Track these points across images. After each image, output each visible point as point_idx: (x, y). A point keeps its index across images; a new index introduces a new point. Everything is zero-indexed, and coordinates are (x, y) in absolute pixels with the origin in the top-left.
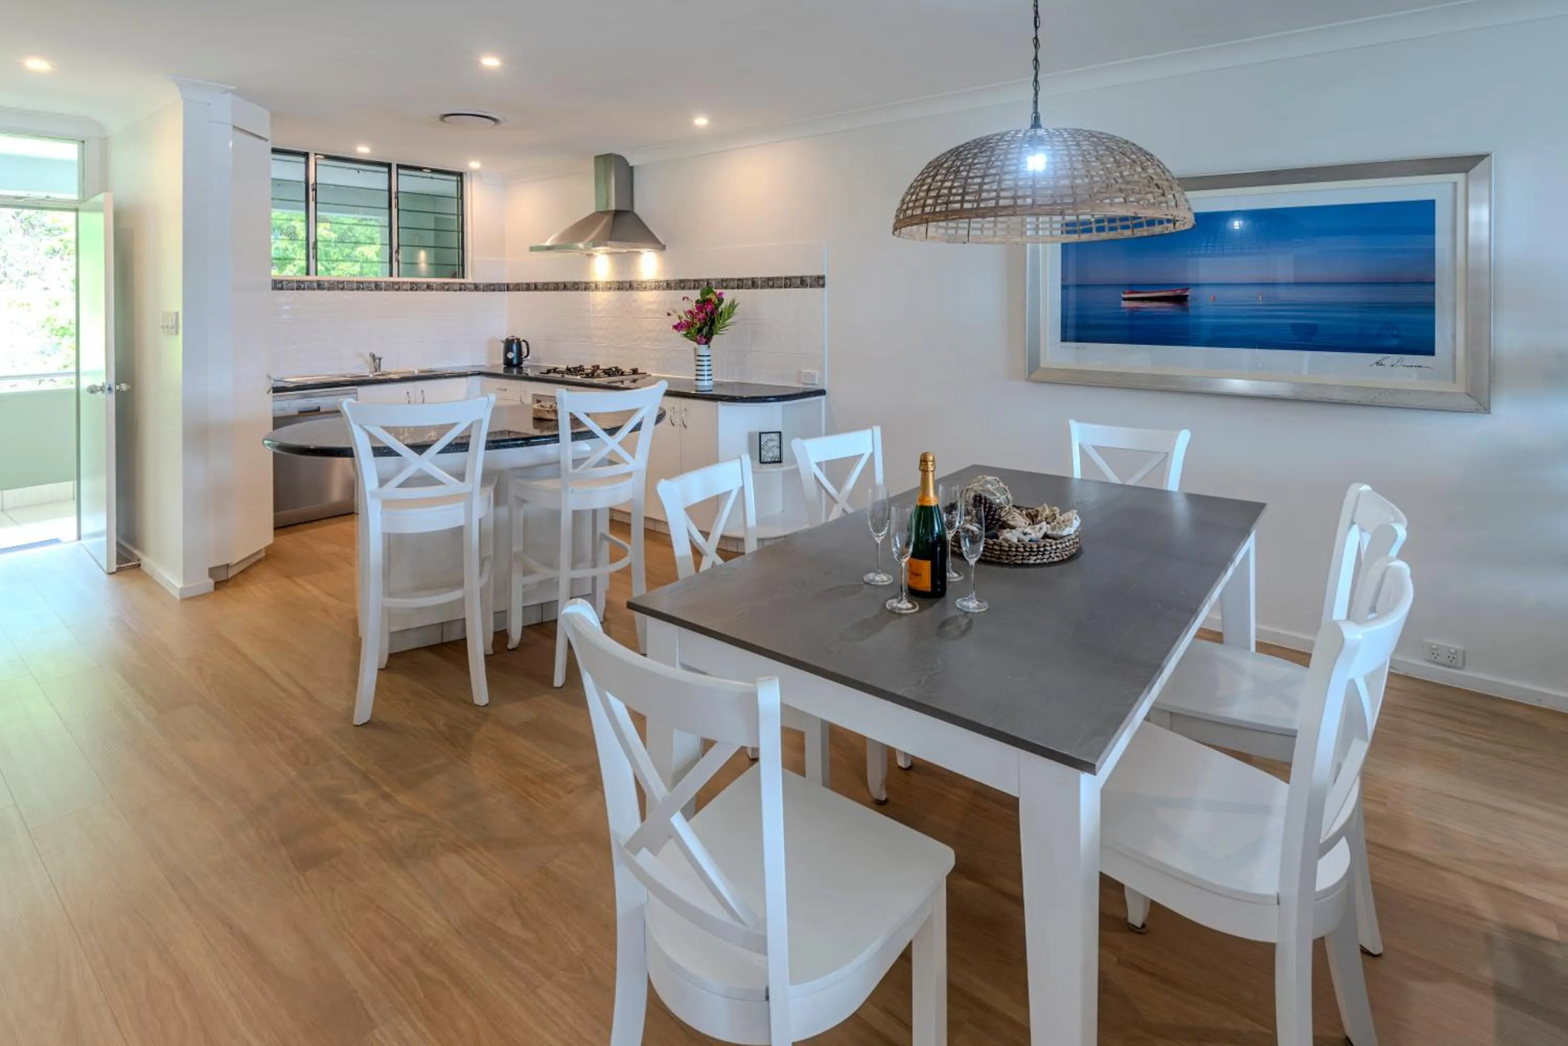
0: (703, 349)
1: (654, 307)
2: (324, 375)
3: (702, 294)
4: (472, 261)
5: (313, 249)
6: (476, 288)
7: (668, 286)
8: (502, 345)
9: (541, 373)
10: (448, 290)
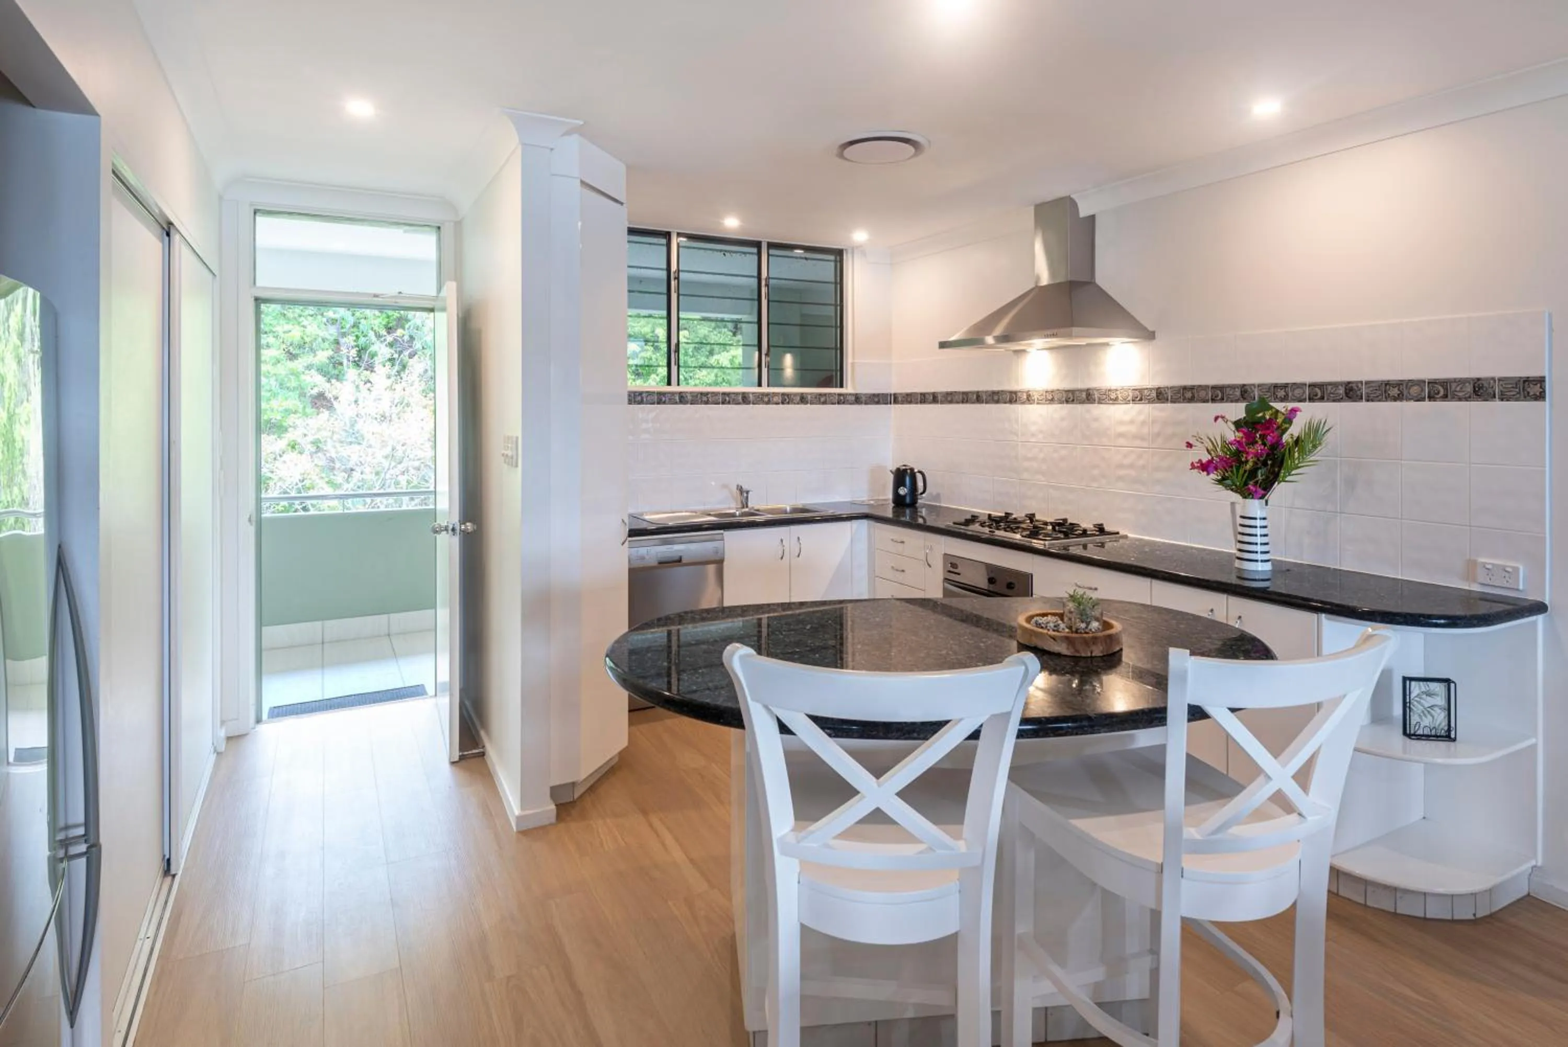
0: (1254, 507)
1: (1133, 429)
3: (1248, 410)
4: (853, 364)
5: (675, 352)
6: (858, 399)
7: (1161, 395)
8: (891, 478)
9: (955, 523)
10: (825, 403)
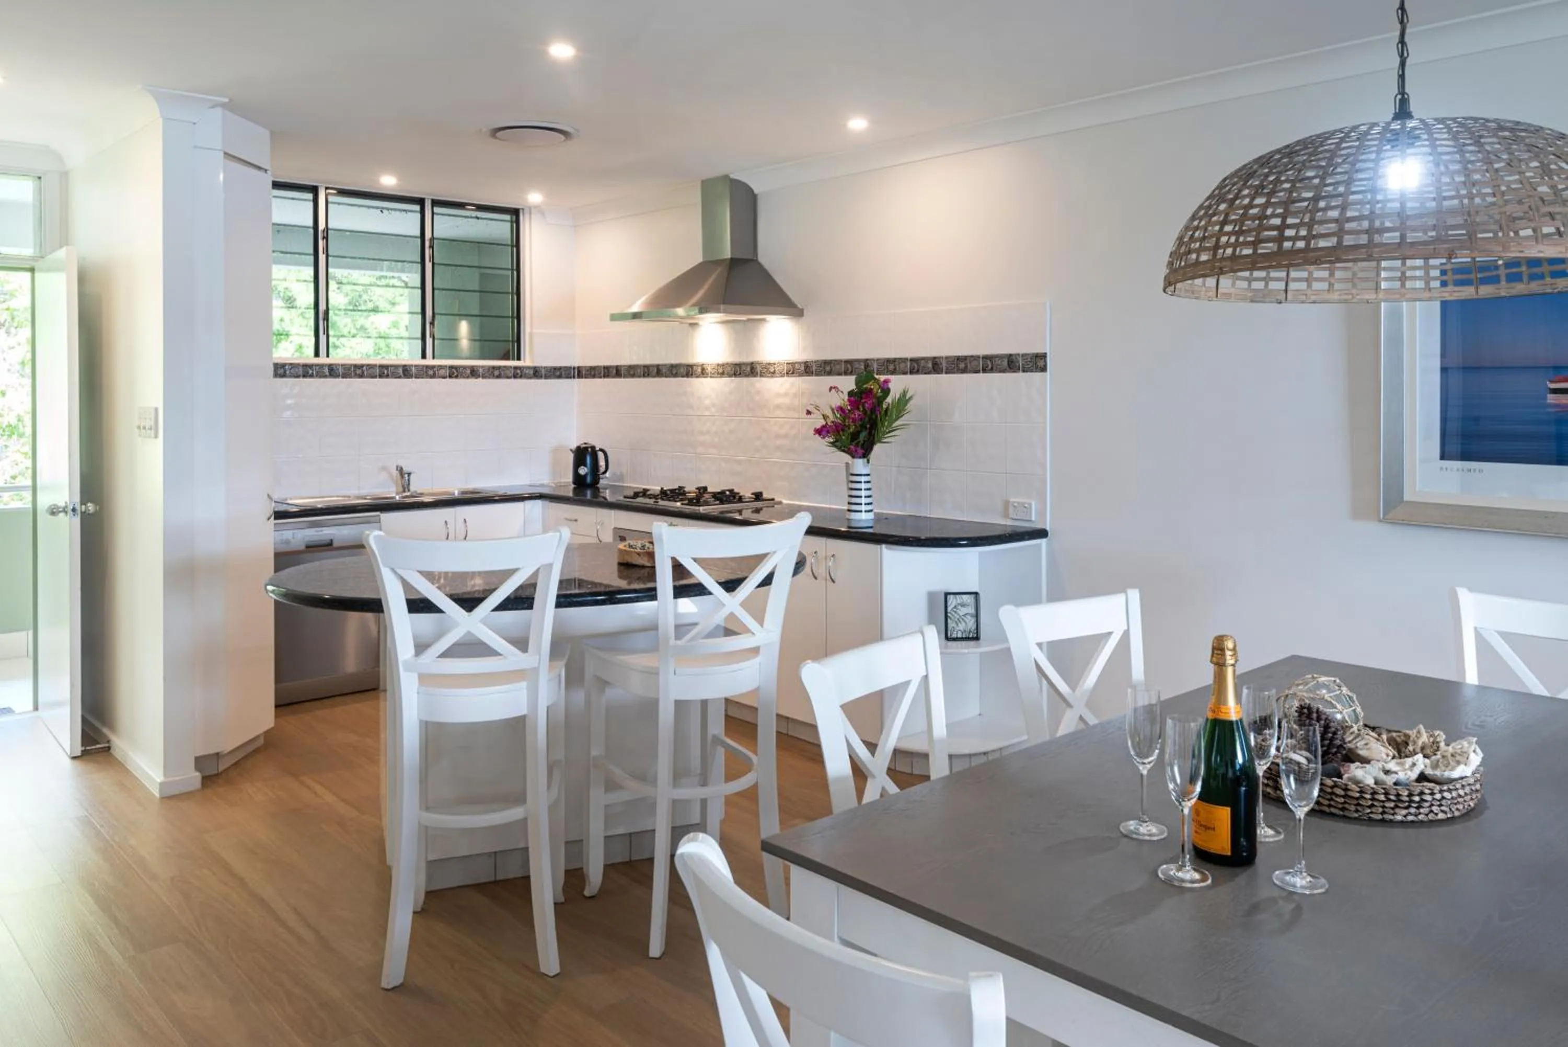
0: (859, 465)
1: (786, 401)
2: (338, 496)
3: (858, 382)
4: (531, 334)
5: (324, 320)
6: (536, 373)
8: (572, 456)
9: (626, 497)
10: (499, 377)
